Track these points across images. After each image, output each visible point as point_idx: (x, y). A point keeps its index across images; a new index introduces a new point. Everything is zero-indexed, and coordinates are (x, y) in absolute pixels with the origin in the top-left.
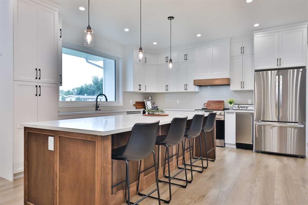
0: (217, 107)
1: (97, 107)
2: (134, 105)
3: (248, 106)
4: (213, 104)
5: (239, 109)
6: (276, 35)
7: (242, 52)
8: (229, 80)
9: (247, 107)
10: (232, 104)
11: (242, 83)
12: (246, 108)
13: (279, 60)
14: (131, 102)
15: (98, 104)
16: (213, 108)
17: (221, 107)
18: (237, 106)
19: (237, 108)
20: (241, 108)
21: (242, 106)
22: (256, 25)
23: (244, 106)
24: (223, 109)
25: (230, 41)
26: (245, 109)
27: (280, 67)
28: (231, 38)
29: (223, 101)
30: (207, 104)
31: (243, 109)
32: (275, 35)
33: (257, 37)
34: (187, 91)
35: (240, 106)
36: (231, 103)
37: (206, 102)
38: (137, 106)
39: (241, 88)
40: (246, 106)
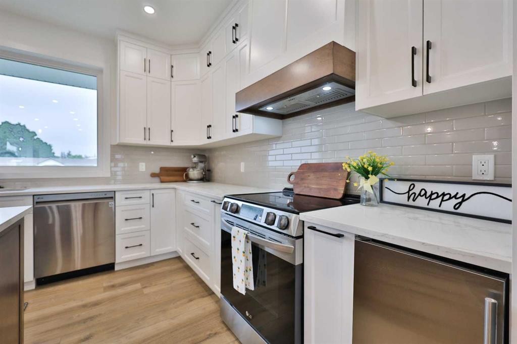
0: (325, 187)
3: (468, 190)
5: (411, 203)
9: (464, 198)
12: (454, 201)
14: (142, 168)
16: (311, 189)
17: (336, 190)
18: (404, 187)
19: (403, 199)
20: (422, 202)
21: (430, 188)
23: (440, 188)
26: (449, 205)
30: (297, 174)
31: (435, 204)
35: (419, 187)
37: (295, 170)
39: (414, 84)
40: (452, 189)
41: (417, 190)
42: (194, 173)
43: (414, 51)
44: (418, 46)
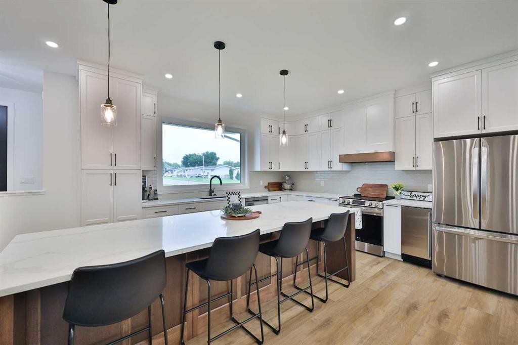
0: (377, 194)
1: (211, 192)
2: (266, 187)
3: (427, 194)
4: (370, 189)
5: (411, 198)
6: (476, 77)
7: (415, 110)
8: (393, 154)
9: (426, 197)
10: (400, 191)
11: (415, 159)
12: (423, 197)
13: (482, 120)
14: (261, 184)
15: (212, 187)
17: (382, 194)
18: (409, 193)
19: (408, 197)
20: (414, 198)
21: (417, 194)
22: (433, 64)
23: (420, 194)
24: (385, 197)
25: (395, 94)
26: (422, 199)
27: (484, 132)
28: (396, 91)
29: (386, 186)
30: (361, 188)
31: (418, 198)
32: (474, 76)
33: (439, 84)
34: (331, 170)
35: (413, 193)
36: (397, 189)
38: (270, 189)
39: (413, 166)
40: (423, 194)
41: (413, 194)
42: (287, 186)
43: (413, 158)
44: (415, 157)
